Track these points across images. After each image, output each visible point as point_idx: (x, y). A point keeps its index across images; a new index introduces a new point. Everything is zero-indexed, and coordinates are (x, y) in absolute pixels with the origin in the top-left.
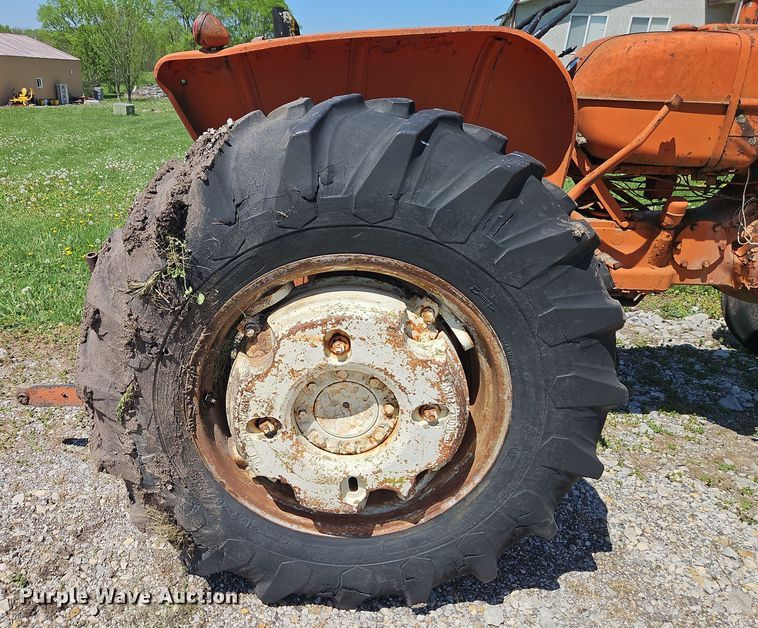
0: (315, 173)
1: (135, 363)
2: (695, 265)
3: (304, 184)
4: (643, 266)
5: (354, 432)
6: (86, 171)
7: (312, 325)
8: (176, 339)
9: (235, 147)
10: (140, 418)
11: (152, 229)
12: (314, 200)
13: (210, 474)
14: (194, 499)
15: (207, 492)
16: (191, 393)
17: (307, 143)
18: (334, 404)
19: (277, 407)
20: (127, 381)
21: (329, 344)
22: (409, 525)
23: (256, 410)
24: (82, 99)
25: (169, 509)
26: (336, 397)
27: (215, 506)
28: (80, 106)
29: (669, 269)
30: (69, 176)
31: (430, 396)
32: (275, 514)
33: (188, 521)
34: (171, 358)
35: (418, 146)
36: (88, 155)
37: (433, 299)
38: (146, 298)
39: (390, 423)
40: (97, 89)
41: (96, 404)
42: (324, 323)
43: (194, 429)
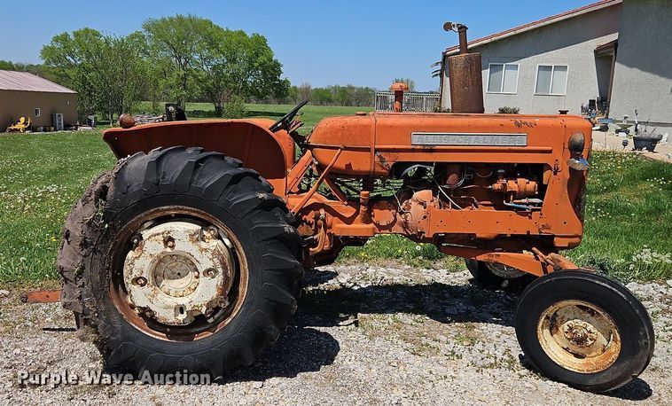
0: (158, 174)
1: (83, 253)
2: (383, 223)
3: (153, 178)
4: (357, 223)
5: (182, 286)
6: (73, 186)
7: (158, 234)
8: (102, 242)
9: (129, 165)
10: (84, 280)
11: (93, 197)
12: (158, 184)
13: (116, 309)
14: (108, 321)
15: (115, 318)
16: (108, 269)
17: (155, 165)
18: (173, 273)
19: (145, 272)
20: (79, 261)
21: (166, 243)
22: (211, 334)
23: (136, 273)
24: (77, 127)
25: (95, 327)
26: (174, 270)
27: (118, 326)
28: (74, 132)
29: (372, 225)
30: (58, 190)
31: (210, 265)
32: (148, 331)
33: (105, 333)
34: (99, 251)
35: (197, 165)
36: (77, 174)
37: (215, 226)
38: (89, 224)
39: (197, 280)
40: (92, 117)
41: (64, 274)
42: (163, 233)
43: (109, 286)
